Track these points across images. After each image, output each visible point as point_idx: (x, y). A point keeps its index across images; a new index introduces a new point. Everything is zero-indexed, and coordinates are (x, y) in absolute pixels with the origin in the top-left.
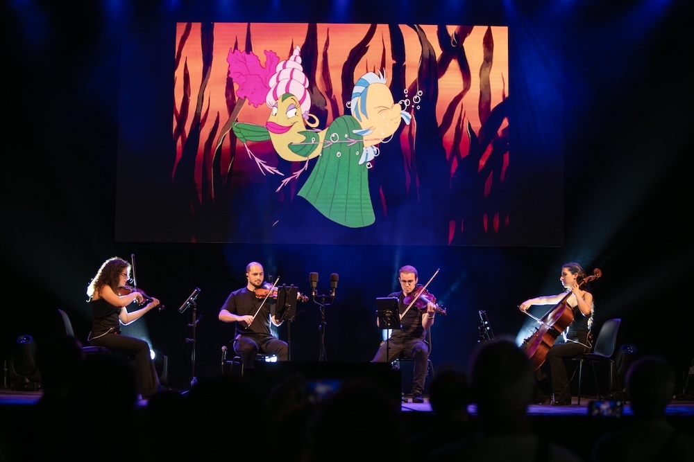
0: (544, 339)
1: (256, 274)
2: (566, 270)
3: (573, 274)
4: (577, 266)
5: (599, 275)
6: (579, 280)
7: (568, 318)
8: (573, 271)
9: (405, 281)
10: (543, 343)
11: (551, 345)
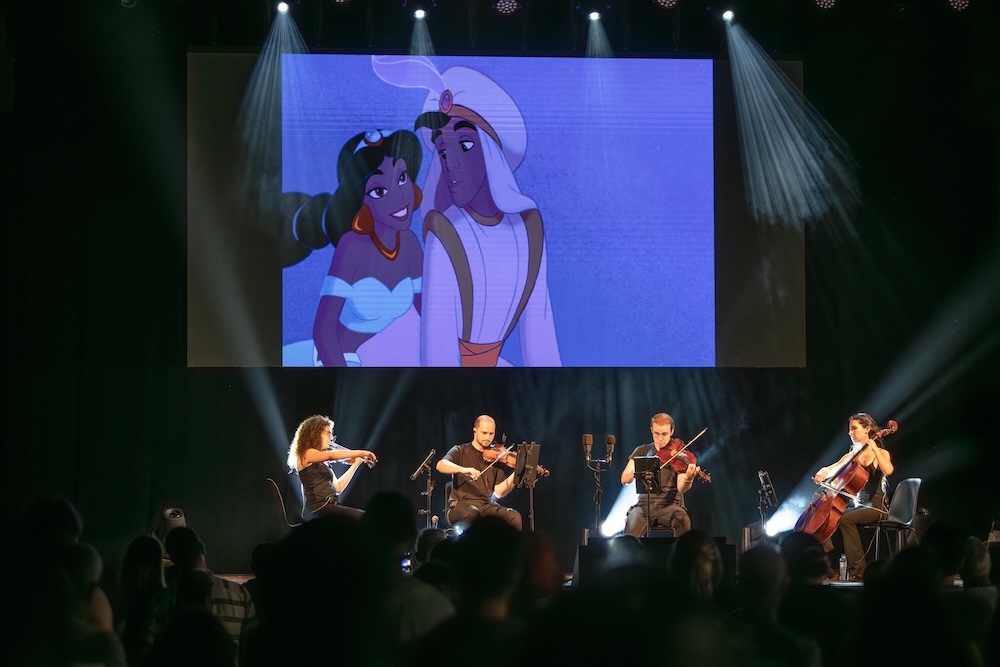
0: (834, 504)
1: (485, 433)
2: (856, 423)
3: (864, 427)
4: (868, 419)
5: (895, 428)
6: (871, 434)
7: (862, 479)
8: (864, 424)
9: (658, 434)
10: (834, 508)
11: (842, 511)
